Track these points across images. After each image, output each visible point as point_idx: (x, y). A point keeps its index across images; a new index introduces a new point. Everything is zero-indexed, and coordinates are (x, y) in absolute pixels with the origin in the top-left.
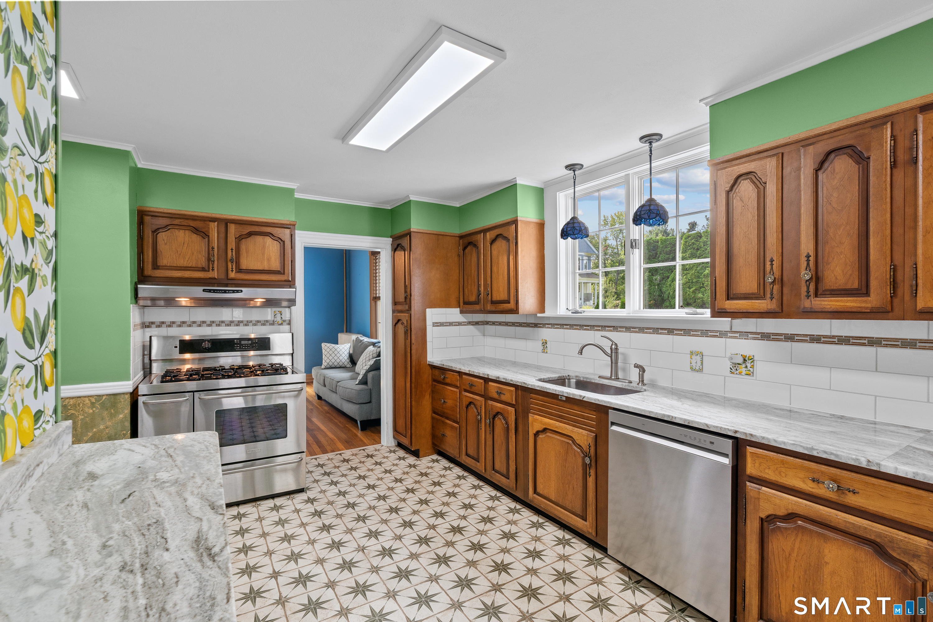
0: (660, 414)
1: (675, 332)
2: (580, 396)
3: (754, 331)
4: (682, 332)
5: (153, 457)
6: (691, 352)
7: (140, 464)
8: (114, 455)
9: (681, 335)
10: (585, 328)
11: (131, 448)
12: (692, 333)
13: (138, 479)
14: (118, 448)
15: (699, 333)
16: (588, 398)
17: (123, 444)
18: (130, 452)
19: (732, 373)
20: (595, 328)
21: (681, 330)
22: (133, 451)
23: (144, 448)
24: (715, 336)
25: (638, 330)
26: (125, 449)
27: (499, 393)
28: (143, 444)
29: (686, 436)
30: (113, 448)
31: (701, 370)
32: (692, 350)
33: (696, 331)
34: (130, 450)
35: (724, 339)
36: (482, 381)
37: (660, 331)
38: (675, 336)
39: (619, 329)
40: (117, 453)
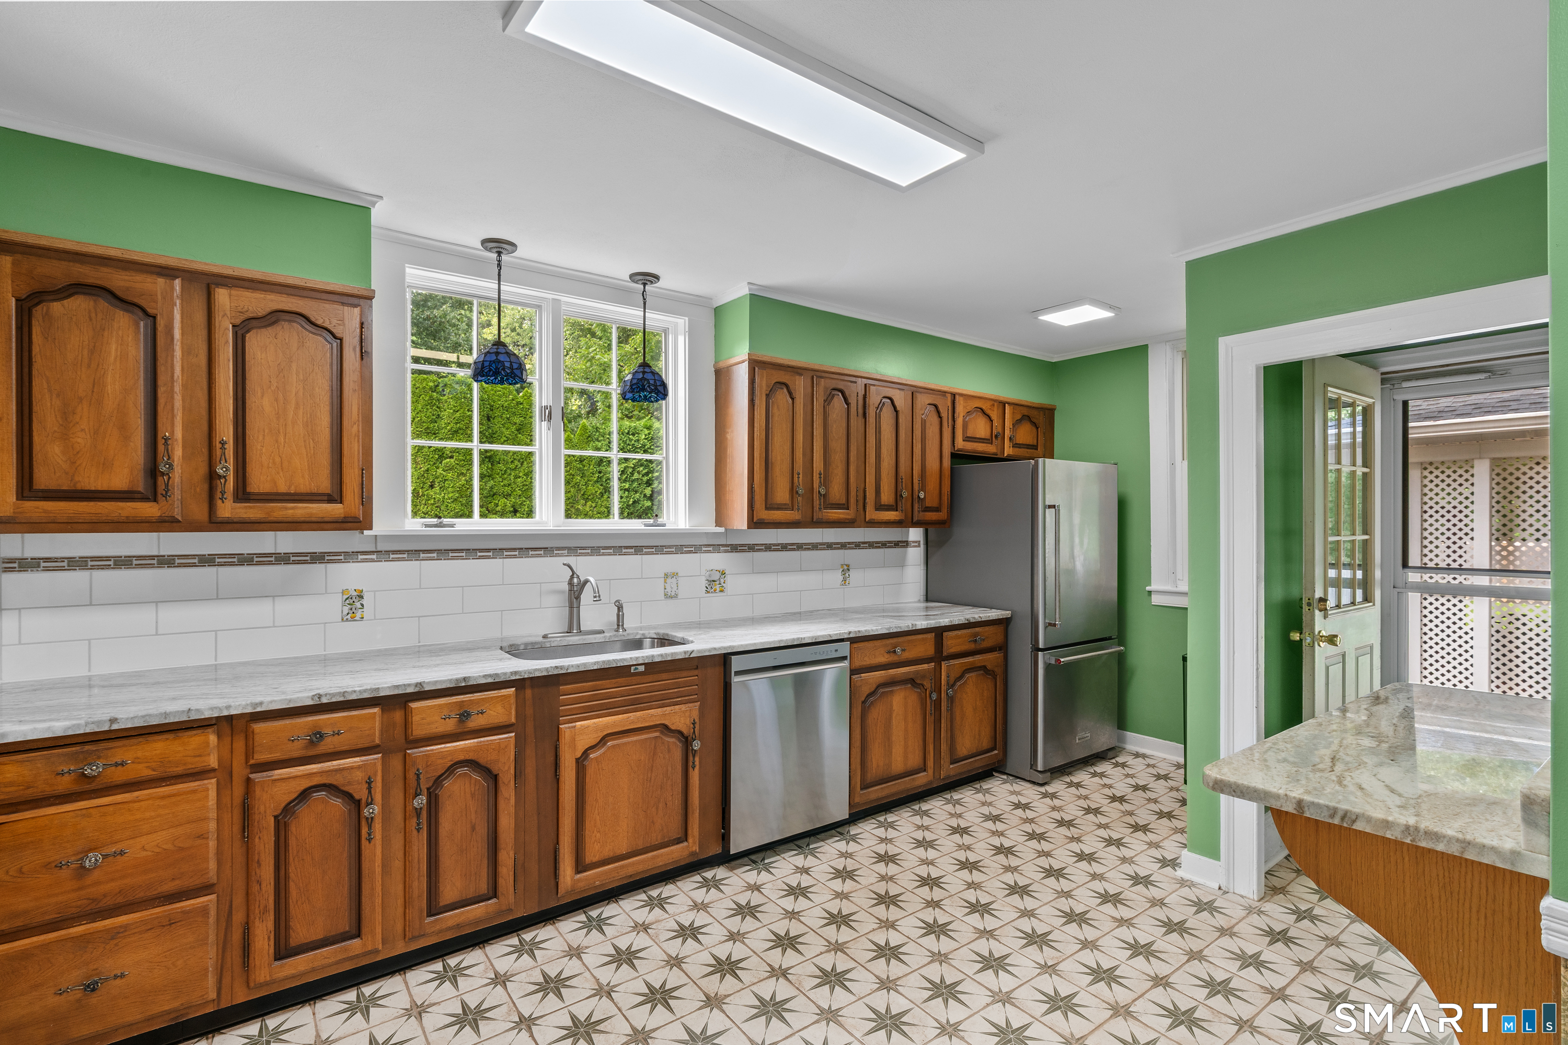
0: (789, 640)
1: (644, 550)
2: (685, 653)
3: (725, 543)
4: (654, 550)
5: (1362, 766)
6: (665, 574)
7: (1389, 764)
8: (1426, 792)
9: (652, 553)
10: (479, 554)
11: (1387, 792)
12: (665, 550)
13: (1402, 750)
14: (1412, 802)
15: (674, 550)
16: (699, 651)
17: (1399, 807)
18: (1393, 787)
19: (708, 592)
20: (506, 553)
21: (652, 547)
22: (1387, 786)
23: (1364, 786)
24: (690, 552)
25: (589, 551)
26: (1400, 795)
27: (464, 716)
28: (1359, 793)
29: (816, 653)
30: (1424, 806)
31: (676, 596)
32: (666, 572)
33: (670, 547)
34: (1393, 791)
35: (698, 554)
36: (376, 710)
37: (624, 551)
38: (644, 556)
39: (555, 552)
40: (1420, 792)
